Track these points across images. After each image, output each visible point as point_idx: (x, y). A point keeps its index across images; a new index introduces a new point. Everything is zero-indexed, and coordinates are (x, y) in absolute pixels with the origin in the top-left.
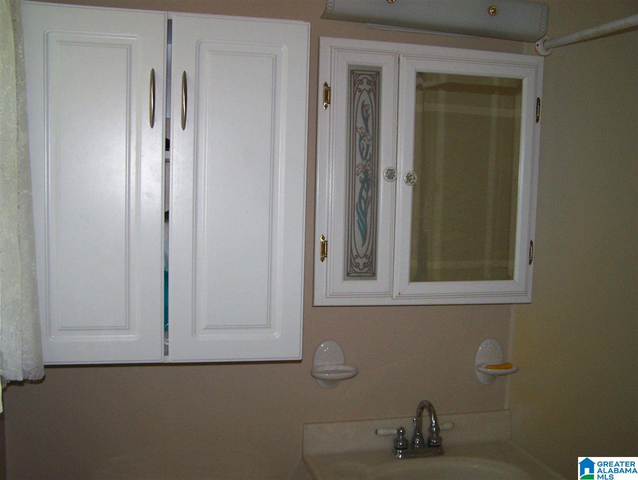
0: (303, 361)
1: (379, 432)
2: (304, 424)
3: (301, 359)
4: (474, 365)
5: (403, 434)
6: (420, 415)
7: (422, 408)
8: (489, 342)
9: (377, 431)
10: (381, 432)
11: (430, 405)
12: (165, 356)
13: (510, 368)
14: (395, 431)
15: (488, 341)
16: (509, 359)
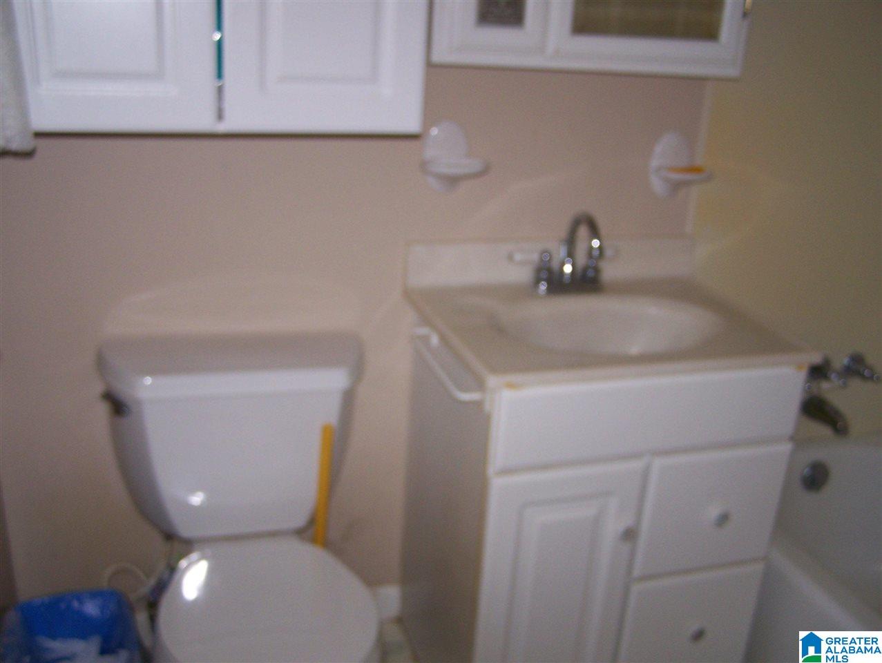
0: (422, 135)
1: (514, 257)
3: (421, 132)
6: (573, 232)
9: (511, 255)
10: (517, 256)
11: (590, 218)
12: (219, 121)
14: (537, 257)
16: (699, 161)
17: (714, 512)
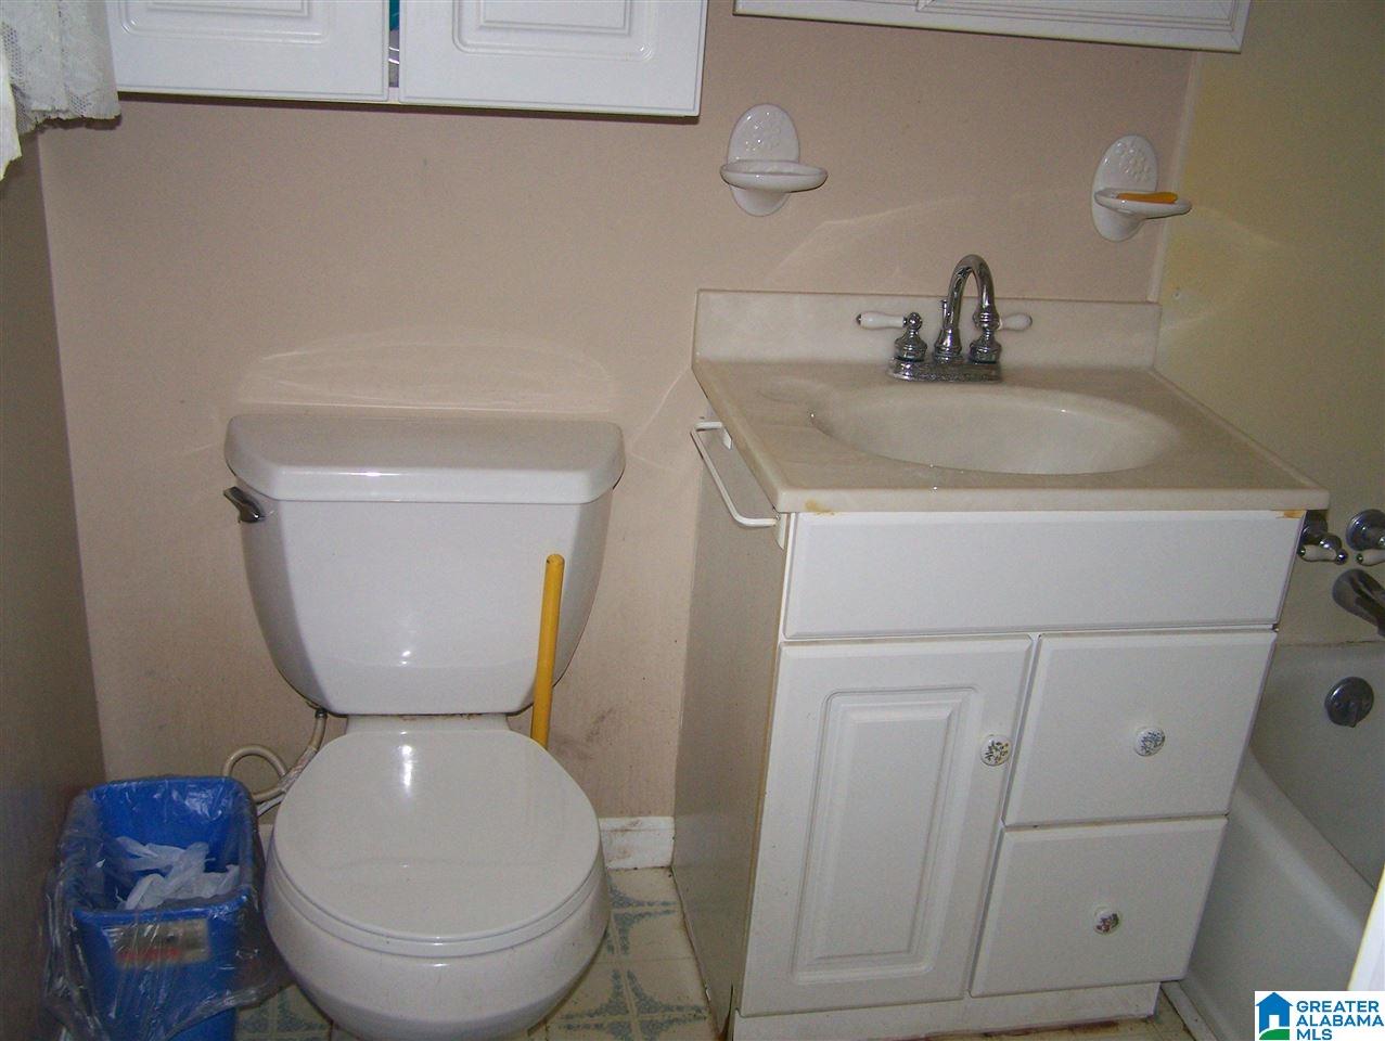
0: (701, 119)
1: (863, 319)
2: (701, 290)
3: (697, 114)
4: (1091, 192)
5: (918, 326)
6: (958, 286)
7: (965, 272)
8: (1128, 143)
9: (860, 316)
10: (868, 320)
11: (983, 265)
12: (391, 89)
13: (1172, 203)
14: (900, 322)
15: (1128, 141)
16: (1172, 187)
17: (1139, 730)
